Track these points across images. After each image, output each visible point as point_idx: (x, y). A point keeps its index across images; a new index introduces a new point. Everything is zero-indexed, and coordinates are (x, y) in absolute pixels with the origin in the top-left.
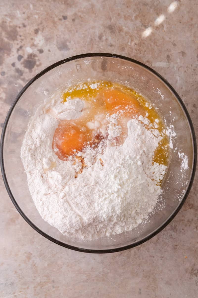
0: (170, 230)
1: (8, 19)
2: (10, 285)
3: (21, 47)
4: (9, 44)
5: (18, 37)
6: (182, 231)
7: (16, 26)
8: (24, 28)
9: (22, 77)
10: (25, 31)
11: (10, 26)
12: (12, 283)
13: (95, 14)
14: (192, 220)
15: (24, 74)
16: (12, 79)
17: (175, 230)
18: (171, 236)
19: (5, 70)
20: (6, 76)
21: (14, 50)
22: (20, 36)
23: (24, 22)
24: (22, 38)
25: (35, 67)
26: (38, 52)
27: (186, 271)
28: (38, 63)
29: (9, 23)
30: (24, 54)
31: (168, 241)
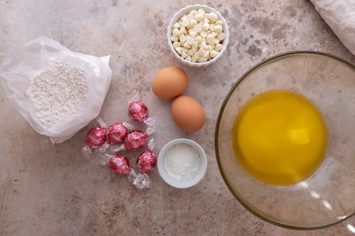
1: (291, 31)
2: (62, 41)
3: (267, 43)
4: (270, 32)
5: (276, 40)
6: (111, 188)
7: (285, 38)
8: (284, 45)
9: (241, 44)
10: (282, 46)
11: (285, 32)
12: (63, 42)
14: (121, 196)
15: (243, 46)
16: (239, 35)
17: (111, 181)
18: (106, 178)
19: (247, 29)
20: (242, 30)
21: (265, 37)
22: (277, 42)
23: (290, 44)
24: (276, 43)
25: (250, 56)
26: (263, 58)
27: (75, 192)
28: (254, 58)
29: (288, 32)
30: (261, 45)
31: (102, 175)
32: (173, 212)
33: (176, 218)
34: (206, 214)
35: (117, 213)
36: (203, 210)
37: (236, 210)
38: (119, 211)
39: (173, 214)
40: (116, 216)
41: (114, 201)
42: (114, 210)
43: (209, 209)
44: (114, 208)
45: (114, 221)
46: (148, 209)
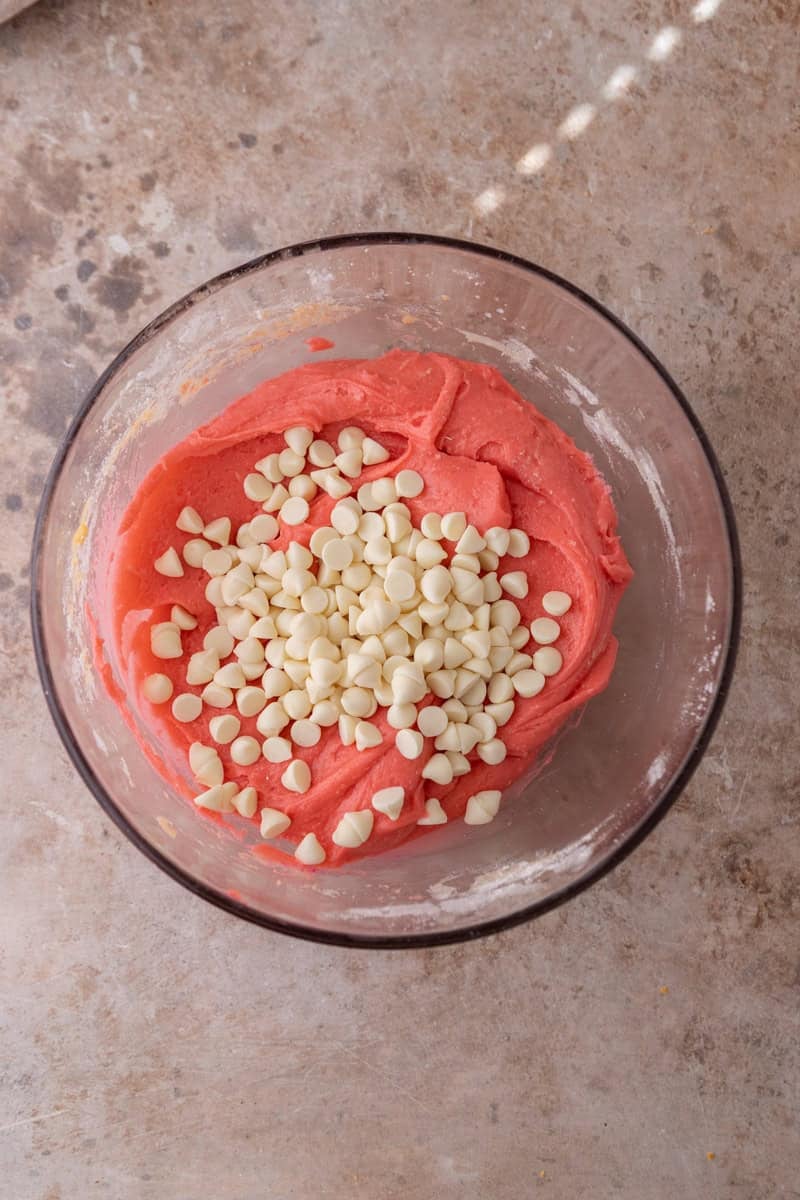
0: (607, 890)
1: (51, 140)
2: (20, 1082)
3: (91, 234)
4: (50, 220)
5: (82, 199)
6: (651, 892)
7: (78, 164)
8: (105, 171)
9: (90, 336)
10: (108, 179)
11: (56, 163)
12: (25, 1075)
13: (354, 131)
14: (687, 852)
15: (97, 327)
16: (53, 342)
17: (625, 888)
18: (611, 909)
19: (31, 309)
20: (32, 330)
21: (67, 244)
22: (91, 197)
23: (104, 149)
24: (97, 202)
25: (139, 302)
26: (151, 253)
27: (666, 1044)
28: (148, 290)
29: (54, 153)
30: (100, 259)
31: (599, 927)
32: (756, 641)
33: (781, 627)
34: (766, 508)
35: (757, 871)
36: (749, 521)
37: (750, 388)
38: (747, 861)
39: (764, 641)
40: (767, 873)
41: (707, 881)
42: (743, 881)
43: (744, 493)
44: (734, 881)
45: (789, 884)
46: (742, 739)
